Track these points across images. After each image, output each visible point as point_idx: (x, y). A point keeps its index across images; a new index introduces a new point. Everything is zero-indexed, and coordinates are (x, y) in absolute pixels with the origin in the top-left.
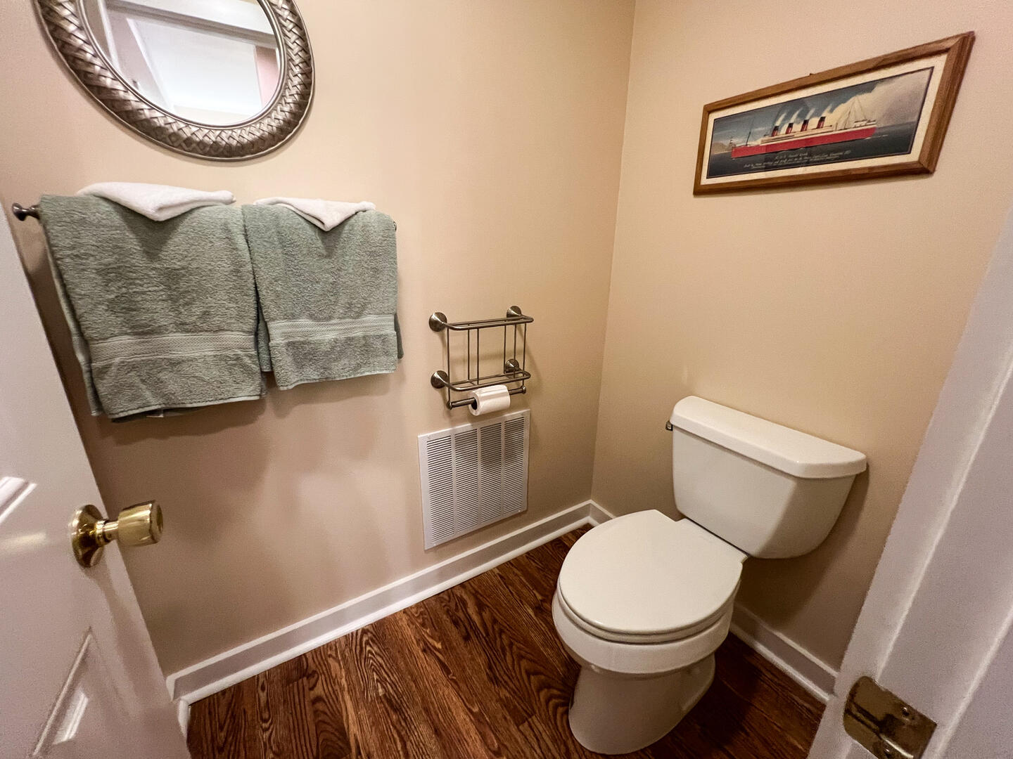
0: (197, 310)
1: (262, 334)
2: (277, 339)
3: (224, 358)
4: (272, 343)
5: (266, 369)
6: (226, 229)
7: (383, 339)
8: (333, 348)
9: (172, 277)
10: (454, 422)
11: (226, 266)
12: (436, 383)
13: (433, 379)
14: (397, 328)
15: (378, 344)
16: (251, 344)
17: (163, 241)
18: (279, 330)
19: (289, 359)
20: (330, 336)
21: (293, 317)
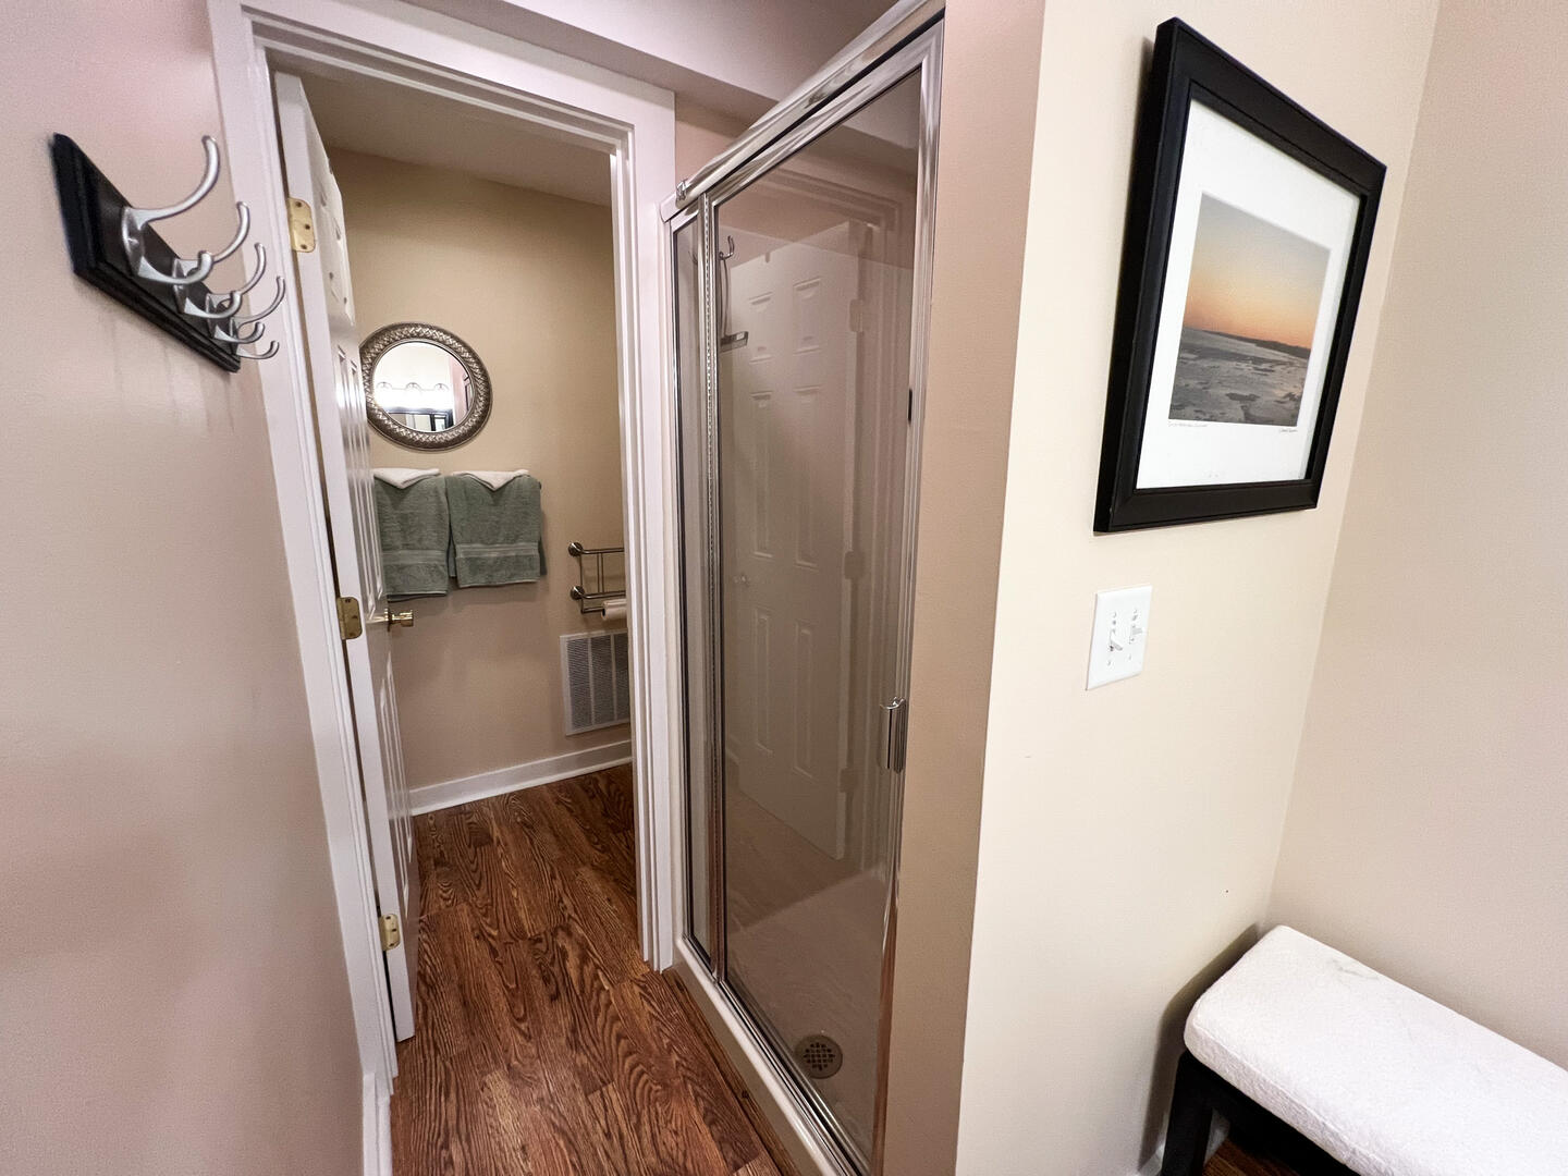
0: (416, 537)
1: (451, 551)
2: (460, 556)
3: (428, 566)
4: (458, 557)
5: (453, 575)
6: (436, 492)
7: (530, 558)
8: (495, 562)
9: (404, 518)
10: (589, 628)
11: (433, 512)
12: (575, 596)
13: (572, 592)
14: (541, 551)
15: (526, 561)
16: (444, 558)
17: (402, 499)
18: (462, 550)
19: (467, 568)
20: (494, 555)
21: (471, 542)
